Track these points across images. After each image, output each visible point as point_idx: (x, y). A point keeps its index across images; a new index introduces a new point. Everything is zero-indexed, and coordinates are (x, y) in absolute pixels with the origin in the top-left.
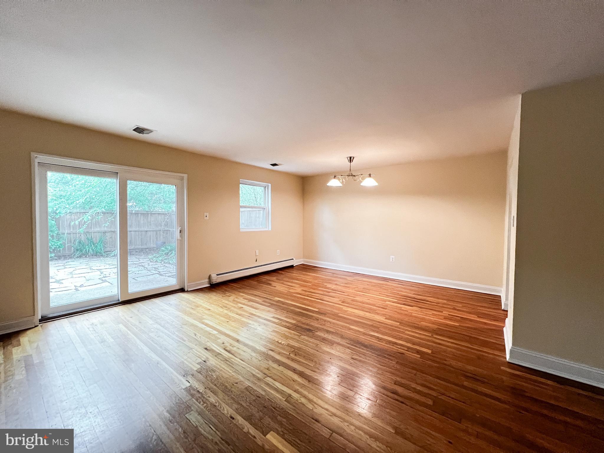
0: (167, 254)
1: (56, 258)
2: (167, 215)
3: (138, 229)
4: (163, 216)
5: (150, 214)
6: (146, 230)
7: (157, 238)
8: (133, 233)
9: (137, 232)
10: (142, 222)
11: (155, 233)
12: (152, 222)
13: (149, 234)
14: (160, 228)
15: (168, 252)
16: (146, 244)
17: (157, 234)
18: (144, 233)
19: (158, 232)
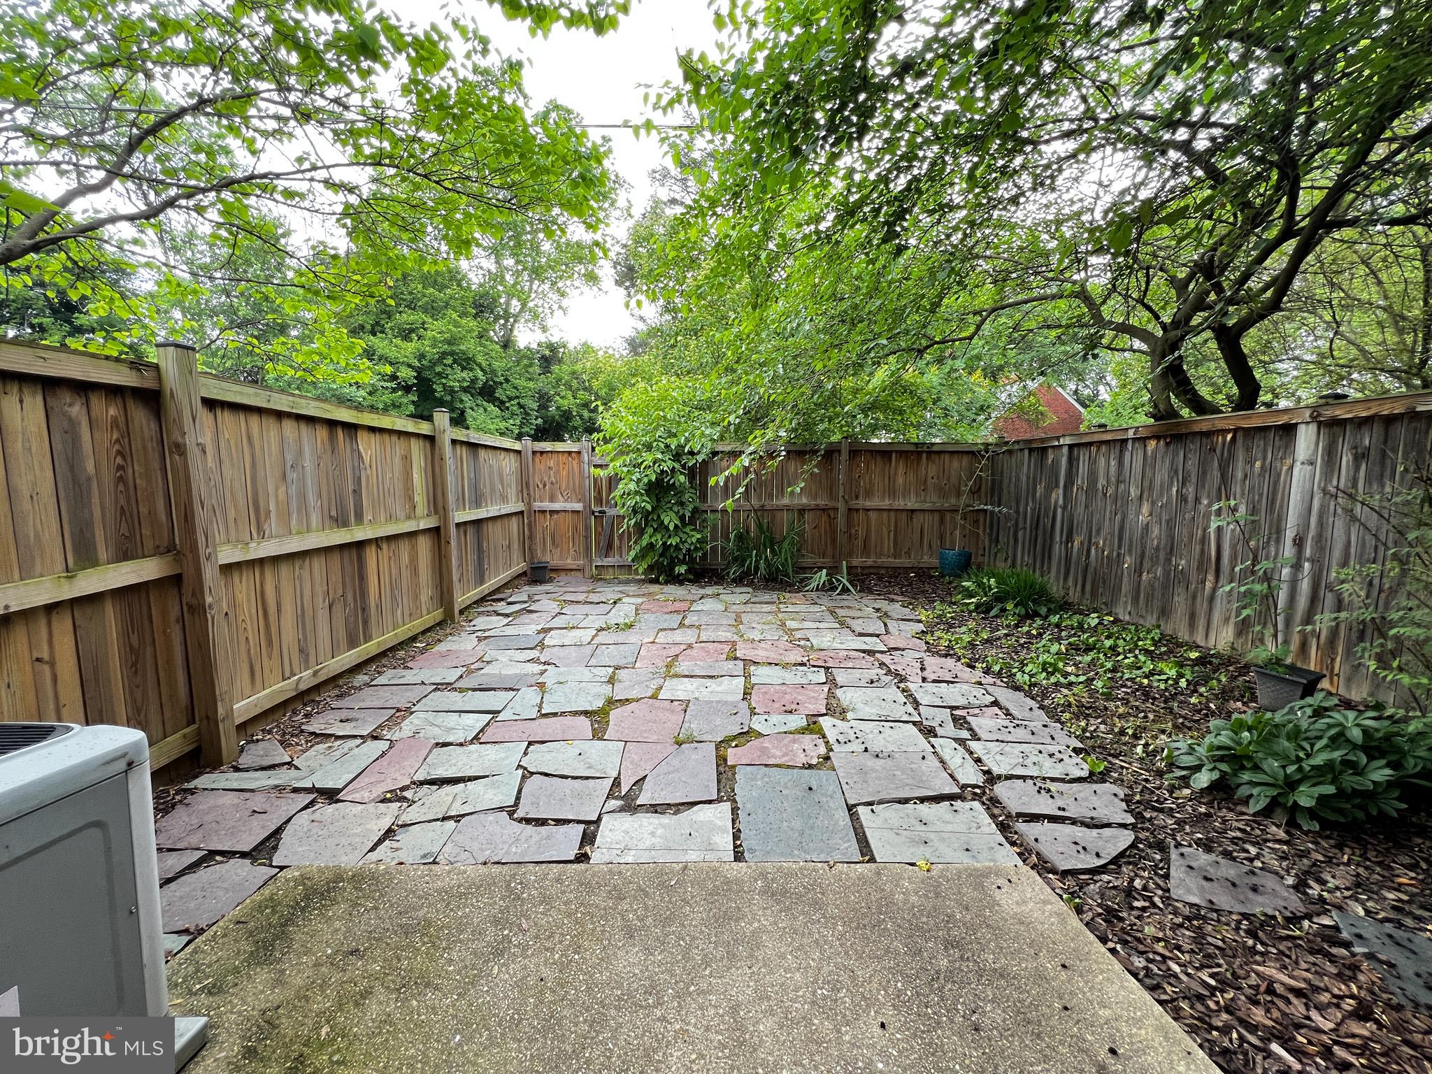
0: (988, 611)
1: (691, 577)
2: (983, 457)
3: (887, 502)
4: (965, 460)
5: (924, 456)
6: (910, 505)
7: (942, 538)
8: (873, 515)
9: (885, 514)
10: (900, 480)
11: (937, 516)
12: (929, 480)
13: (918, 519)
14: (953, 501)
15: (986, 603)
16: (908, 554)
17: (942, 522)
18: (904, 516)
19: (948, 516)
